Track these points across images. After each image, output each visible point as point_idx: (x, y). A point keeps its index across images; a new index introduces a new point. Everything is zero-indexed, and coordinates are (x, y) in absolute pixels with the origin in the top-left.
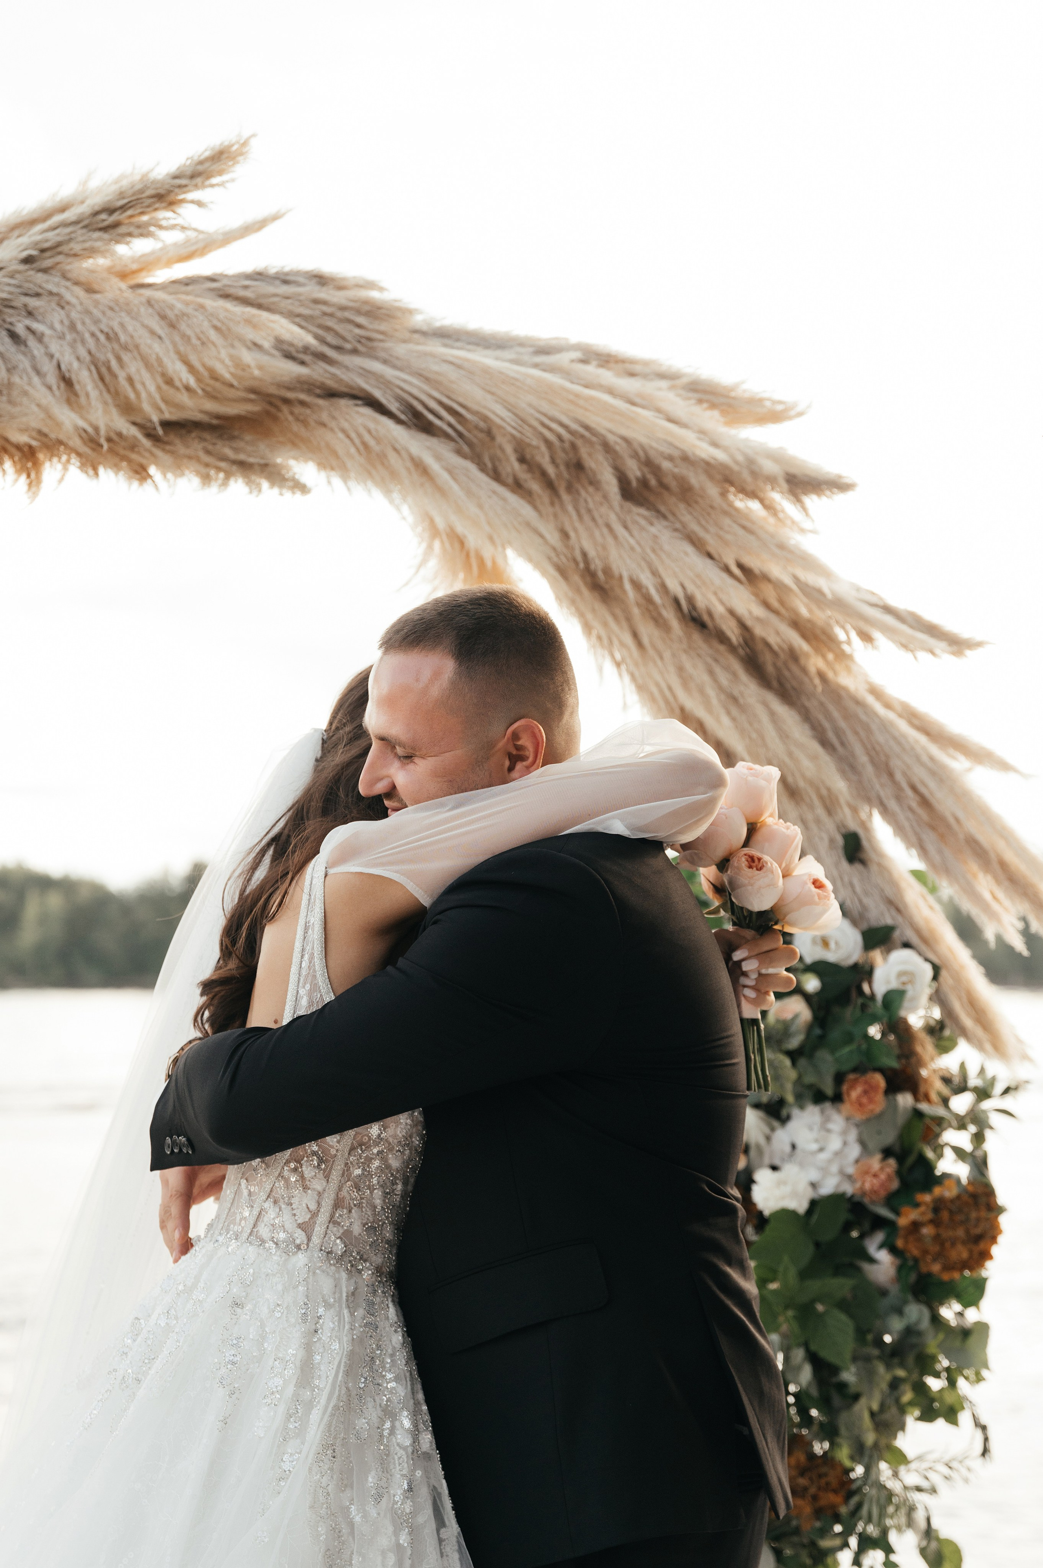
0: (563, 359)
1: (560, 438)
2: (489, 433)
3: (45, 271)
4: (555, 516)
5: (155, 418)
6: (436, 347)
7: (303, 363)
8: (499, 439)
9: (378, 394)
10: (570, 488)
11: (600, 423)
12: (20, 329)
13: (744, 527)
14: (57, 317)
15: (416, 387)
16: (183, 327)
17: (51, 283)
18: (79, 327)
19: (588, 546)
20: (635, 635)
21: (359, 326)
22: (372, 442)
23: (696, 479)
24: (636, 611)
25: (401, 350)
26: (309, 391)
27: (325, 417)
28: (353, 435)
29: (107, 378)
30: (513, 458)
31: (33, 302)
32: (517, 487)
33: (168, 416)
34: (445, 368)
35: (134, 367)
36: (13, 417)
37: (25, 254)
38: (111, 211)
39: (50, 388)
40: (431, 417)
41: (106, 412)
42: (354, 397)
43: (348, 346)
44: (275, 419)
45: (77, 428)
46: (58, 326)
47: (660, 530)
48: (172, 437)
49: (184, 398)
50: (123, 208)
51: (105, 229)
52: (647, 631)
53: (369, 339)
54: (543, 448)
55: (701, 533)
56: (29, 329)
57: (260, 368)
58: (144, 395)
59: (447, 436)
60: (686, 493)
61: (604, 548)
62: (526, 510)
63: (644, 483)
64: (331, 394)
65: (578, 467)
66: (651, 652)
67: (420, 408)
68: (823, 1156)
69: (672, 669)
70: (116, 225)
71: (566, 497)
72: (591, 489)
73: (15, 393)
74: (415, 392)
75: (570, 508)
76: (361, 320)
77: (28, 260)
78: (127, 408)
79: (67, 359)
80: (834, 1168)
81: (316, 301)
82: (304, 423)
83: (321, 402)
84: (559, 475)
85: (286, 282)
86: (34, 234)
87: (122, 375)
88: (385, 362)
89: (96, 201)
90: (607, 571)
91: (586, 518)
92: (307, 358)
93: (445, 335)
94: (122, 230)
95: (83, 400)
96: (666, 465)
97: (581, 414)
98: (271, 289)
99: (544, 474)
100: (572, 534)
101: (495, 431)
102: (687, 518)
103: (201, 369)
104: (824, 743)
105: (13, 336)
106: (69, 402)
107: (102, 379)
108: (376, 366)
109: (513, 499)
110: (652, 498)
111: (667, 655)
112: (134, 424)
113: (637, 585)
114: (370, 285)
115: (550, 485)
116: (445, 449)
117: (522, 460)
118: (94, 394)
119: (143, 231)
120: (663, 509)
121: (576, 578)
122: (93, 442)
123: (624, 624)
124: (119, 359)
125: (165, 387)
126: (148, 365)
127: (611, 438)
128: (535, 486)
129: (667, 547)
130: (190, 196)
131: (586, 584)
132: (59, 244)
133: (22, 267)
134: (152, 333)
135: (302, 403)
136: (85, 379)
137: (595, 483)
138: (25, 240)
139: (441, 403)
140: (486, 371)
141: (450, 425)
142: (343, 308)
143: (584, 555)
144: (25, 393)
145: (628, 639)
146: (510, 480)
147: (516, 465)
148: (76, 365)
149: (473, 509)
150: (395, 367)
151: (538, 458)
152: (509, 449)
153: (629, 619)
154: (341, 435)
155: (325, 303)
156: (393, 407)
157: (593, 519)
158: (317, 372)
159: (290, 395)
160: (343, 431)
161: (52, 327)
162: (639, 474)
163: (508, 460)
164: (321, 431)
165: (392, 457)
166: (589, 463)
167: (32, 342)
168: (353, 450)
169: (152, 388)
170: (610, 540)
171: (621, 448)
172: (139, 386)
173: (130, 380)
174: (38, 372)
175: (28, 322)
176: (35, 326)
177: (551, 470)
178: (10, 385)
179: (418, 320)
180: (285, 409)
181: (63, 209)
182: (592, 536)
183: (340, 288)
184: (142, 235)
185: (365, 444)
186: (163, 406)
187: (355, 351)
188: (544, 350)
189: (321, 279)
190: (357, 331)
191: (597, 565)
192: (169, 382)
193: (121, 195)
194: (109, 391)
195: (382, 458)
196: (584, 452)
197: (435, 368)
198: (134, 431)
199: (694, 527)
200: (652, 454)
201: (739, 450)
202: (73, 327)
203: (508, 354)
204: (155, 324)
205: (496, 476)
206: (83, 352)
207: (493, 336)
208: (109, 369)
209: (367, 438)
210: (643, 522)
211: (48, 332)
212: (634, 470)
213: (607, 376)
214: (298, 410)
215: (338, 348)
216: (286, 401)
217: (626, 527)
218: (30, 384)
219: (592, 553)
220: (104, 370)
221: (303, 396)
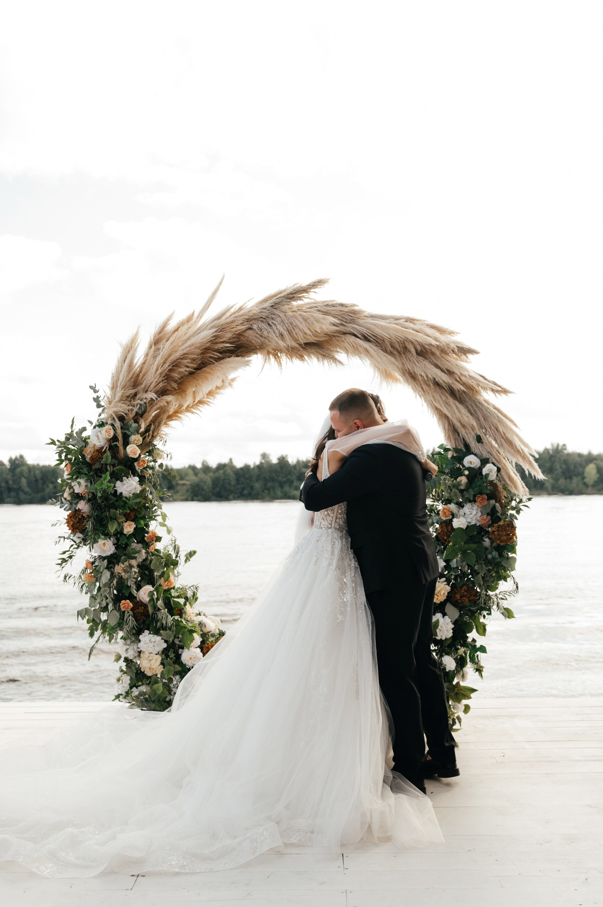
0: (401, 321)
1: (400, 341)
2: (383, 341)
3: (276, 309)
4: (401, 360)
5: (302, 343)
6: (370, 321)
7: (338, 326)
8: (386, 342)
9: (356, 333)
10: (404, 353)
11: (410, 337)
12: (270, 323)
13: (447, 361)
14: (279, 319)
15: (364, 331)
16: (308, 321)
17: (277, 312)
18: (284, 322)
19: (409, 367)
20: (422, 388)
21: (351, 316)
22: (354, 345)
23: (434, 350)
24: (422, 382)
25: (361, 322)
26: (339, 333)
27: (343, 339)
28: (350, 343)
29: (291, 333)
30: (390, 346)
31: (273, 316)
32: (391, 354)
33: (305, 342)
34: (372, 325)
35: (297, 330)
36: (269, 345)
37: (271, 305)
38: (292, 294)
39: (277, 337)
40: (369, 338)
41: (291, 341)
42: (350, 334)
43: (349, 321)
44: (332, 340)
45: (284, 346)
46: (279, 321)
47: (426, 363)
48: (308, 348)
49: (309, 337)
50: (295, 293)
51: (290, 299)
52: (425, 387)
53: (353, 319)
54: (397, 343)
55: (437, 362)
56: (272, 322)
57: (327, 329)
58: (299, 337)
59: (374, 342)
60: (433, 354)
61: (413, 367)
62: (393, 359)
63: (421, 351)
64: (345, 333)
65: (406, 348)
66: (426, 393)
67: (366, 336)
68: (471, 515)
69: (431, 396)
70: (294, 297)
71: (403, 355)
72: (409, 353)
73: (270, 338)
74: (365, 332)
75: (404, 358)
76: (351, 315)
77: (272, 306)
78: (296, 340)
79: (282, 330)
80: (474, 519)
81: (341, 311)
82: (339, 341)
83: (342, 336)
84: (401, 350)
85: (334, 306)
86: (274, 300)
87: (294, 333)
88: (357, 325)
89: (288, 291)
90: (414, 373)
91: (408, 360)
92: (339, 325)
93: (373, 317)
94: (295, 298)
95: (285, 339)
96: (427, 347)
97: (404, 335)
98: (330, 309)
99: (398, 350)
100: (405, 364)
101: (385, 340)
102: (433, 359)
103: (313, 331)
104: (471, 414)
105: (269, 324)
106: (282, 340)
107: (290, 334)
108: (355, 326)
109: (389, 356)
110: (425, 354)
111: (430, 393)
112: (298, 344)
113: (421, 375)
114: (354, 305)
115: (399, 353)
116: (372, 345)
117: (392, 347)
118: (287, 337)
119: (300, 298)
120: (427, 357)
121: (407, 375)
122: (288, 349)
123: (420, 386)
124: (293, 329)
125: (304, 335)
126: (300, 330)
127: (413, 341)
128: (396, 353)
129: (428, 366)
130: (312, 290)
131: (410, 376)
132: (279, 302)
133: (270, 308)
134: (301, 323)
135: (338, 336)
136: (285, 333)
137: (410, 352)
138: (271, 301)
139: (371, 334)
140: (382, 326)
141: (374, 339)
142: (347, 312)
143: (409, 369)
144: (272, 338)
145: (421, 390)
146: (389, 352)
147: (391, 348)
148: (283, 331)
149: (379, 360)
150: (360, 326)
151: (396, 346)
152: (388, 344)
153: (421, 385)
154: (347, 344)
155: (343, 311)
156: (360, 336)
157: (410, 360)
158: (342, 328)
159: (335, 334)
160: (348, 343)
161: (278, 322)
162: (420, 349)
163: (388, 347)
164: (342, 343)
165: (359, 348)
166: (408, 347)
167: (273, 326)
168: (350, 347)
169: (301, 336)
170: (414, 365)
171: (416, 343)
172: (298, 335)
173: (296, 334)
174: (275, 333)
175: (272, 321)
176: (274, 322)
177: (399, 349)
178: (268, 337)
179: (366, 314)
180: (333, 338)
181: (281, 293)
182: (410, 364)
183: (346, 307)
184: (300, 300)
185: (353, 345)
186: (304, 339)
187: (350, 323)
188: (397, 319)
189: (342, 305)
190: (351, 318)
191: (412, 371)
192: (306, 334)
193: (295, 290)
194: (291, 337)
195: (357, 348)
196: (407, 344)
197: (369, 326)
198: (298, 346)
199: (435, 361)
200: (423, 344)
201: (445, 342)
202: (283, 322)
203: (388, 321)
204: (301, 320)
205: (386, 351)
206: (285, 328)
207: (385, 316)
208: (291, 331)
209: (353, 343)
210: (422, 361)
211: (277, 323)
212: (419, 348)
213: (412, 325)
214: (337, 338)
215: (346, 322)
216: (334, 336)
217: (418, 362)
218: (273, 336)
219: (410, 369)
220: (290, 331)
221: (338, 335)
